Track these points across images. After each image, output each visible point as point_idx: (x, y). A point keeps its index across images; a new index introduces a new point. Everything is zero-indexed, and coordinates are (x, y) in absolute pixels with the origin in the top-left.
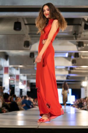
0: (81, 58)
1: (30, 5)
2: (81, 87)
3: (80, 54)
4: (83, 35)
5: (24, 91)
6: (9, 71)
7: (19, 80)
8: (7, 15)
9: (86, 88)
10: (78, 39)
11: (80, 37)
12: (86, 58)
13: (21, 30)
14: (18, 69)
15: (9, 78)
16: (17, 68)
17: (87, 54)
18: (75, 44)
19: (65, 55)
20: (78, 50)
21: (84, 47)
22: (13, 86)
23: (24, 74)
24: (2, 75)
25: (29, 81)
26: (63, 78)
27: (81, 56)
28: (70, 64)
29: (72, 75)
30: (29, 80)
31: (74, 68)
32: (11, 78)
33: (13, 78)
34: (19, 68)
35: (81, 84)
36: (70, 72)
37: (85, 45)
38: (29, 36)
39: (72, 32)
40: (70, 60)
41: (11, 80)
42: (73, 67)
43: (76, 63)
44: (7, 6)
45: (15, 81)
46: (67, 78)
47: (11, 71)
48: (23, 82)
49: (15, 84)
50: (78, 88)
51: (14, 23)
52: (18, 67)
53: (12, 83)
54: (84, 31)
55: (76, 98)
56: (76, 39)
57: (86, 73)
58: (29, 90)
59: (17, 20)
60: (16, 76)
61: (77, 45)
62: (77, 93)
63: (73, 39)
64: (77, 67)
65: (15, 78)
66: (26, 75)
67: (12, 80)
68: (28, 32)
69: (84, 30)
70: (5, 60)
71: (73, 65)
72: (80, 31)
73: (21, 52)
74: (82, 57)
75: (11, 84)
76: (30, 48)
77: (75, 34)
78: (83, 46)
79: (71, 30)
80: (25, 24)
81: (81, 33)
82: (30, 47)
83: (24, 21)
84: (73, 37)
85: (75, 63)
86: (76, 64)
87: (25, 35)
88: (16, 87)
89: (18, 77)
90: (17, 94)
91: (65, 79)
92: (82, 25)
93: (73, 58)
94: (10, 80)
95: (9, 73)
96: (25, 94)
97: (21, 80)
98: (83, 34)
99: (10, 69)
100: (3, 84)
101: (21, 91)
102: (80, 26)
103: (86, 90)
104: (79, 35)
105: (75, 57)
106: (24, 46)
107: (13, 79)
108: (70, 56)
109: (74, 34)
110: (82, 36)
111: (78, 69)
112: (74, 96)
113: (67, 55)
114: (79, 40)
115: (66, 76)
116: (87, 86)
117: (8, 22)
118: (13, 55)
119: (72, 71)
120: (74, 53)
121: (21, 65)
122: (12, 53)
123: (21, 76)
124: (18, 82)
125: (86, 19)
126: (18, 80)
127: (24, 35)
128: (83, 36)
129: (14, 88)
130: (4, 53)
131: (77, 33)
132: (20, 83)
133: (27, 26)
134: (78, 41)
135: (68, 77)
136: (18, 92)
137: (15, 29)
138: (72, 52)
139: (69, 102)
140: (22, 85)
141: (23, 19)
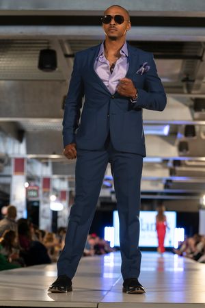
0: (200, 137)
2: (201, 207)
3: (197, 129)
5: (61, 217)
6: (27, 167)
7: (51, 190)
8: (21, 33)
10: (193, 92)
11: (199, 87)
13: (57, 69)
14: (47, 164)
15: (27, 185)
16: (44, 161)
18: (186, 105)
19: (162, 130)
20: (194, 119)
22: (36, 204)
23: (61, 176)
24: (10, 176)
26: (157, 185)
27: (200, 132)
28: (173, 152)
29: (177, 179)
30: (73, 189)
31: (184, 161)
32: (29, 185)
33: (36, 186)
34: (50, 162)
35: (199, 200)
36: (172, 172)
39: (180, 75)
40: (173, 144)
41: (31, 190)
42: (182, 159)
43: (187, 149)
44: (23, 11)
45: (41, 192)
46: (166, 186)
47: (32, 168)
48: (60, 194)
49: (41, 198)
50: (191, 208)
51: (39, 52)
52: (47, 159)
53: (34, 197)
55: (187, 234)
56: (189, 92)
59: (46, 45)
60: (41, 181)
61: (190, 107)
62: (188, 221)
63: (183, 93)
64: (190, 158)
65: (40, 185)
66: (66, 177)
67: (34, 190)
70: (17, 142)
71: (181, 154)
72: (199, 73)
73: (54, 123)
74: (203, 137)
75: (31, 199)
77: (188, 81)
79: (178, 71)
80: (67, 56)
81: (201, 78)
83: (63, 49)
84: (181, 87)
85: (185, 150)
86: (188, 152)
88: (42, 207)
89: (47, 182)
90: (45, 224)
91: (160, 188)
92: (204, 58)
93: (181, 137)
94: (28, 190)
95: (25, 174)
97: (54, 190)
99: (28, 163)
100: (12, 198)
102: (199, 61)
104: (197, 82)
105: (186, 134)
107: (35, 188)
108: (173, 132)
109: (183, 81)
110: (204, 86)
111: (193, 163)
112: (182, 230)
113: (166, 131)
114: (196, 94)
115: (164, 181)
117: (25, 50)
118: (35, 129)
119: (178, 169)
120: (184, 126)
121: (54, 154)
122: (34, 124)
123: (54, 179)
124: (47, 194)
126: (46, 190)
127: (63, 81)
129: (37, 208)
130: (15, 124)
131: (190, 78)
132: (53, 198)
133: (71, 61)
134: (194, 96)
135: (168, 184)
136: (46, 218)
137: (42, 66)
138: (178, 123)
139: (170, 242)
140: (56, 201)
141: (61, 42)
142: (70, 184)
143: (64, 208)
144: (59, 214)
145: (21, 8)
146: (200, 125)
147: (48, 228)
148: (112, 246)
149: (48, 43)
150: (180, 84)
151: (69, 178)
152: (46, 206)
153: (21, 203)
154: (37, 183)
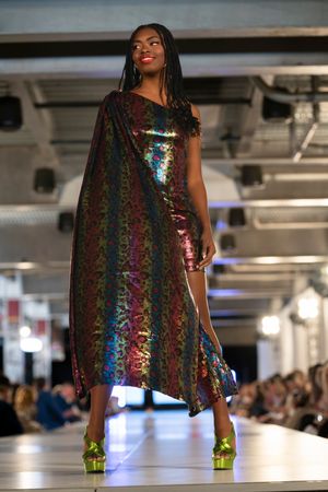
0: (253, 227)
2: (259, 336)
3: (248, 213)
4: (258, 141)
5: (39, 361)
7: (21, 319)
9: (275, 341)
10: (239, 155)
11: (247, 148)
12: (271, 226)
13: (23, 127)
14: (13, 278)
16: (9, 273)
17: (276, 212)
18: (228, 176)
20: (243, 199)
21: (262, 187)
23: (36, 296)
25: (57, 323)
27: (251, 219)
29: (221, 294)
30: (57, 316)
31: (229, 265)
34: (18, 275)
35: (255, 327)
37: (267, 177)
38: (52, 149)
39: (217, 130)
42: (226, 261)
43: (233, 246)
45: (5, 323)
48: (36, 325)
49: (6, 333)
52: (13, 270)
54: (261, 126)
56: (233, 156)
57: (275, 286)
58: (60, 356)
59: (4, 90)
60: (6, 304)
61: (236, 179)
63: (222, 157)
64: (240, 260)
65: (4, 311)
66: (45, 297)
68: (49, 136)
69: (261, 120)
71: (225, 253)
72: (247, 125)
73: (23, 213)
74: (258, 226)
76: (59, 195)
77: (230, 139)
78: (261, 182)
79: (213, 123)
80: (38, 106)
81: (251, 133)
82: (56, 191)
83: (31, 94)
84: (220, 149)
85: (229, 247)
86: (236, 251)
87: (35, 145)
88: (8, 347)
89: (14, 307)
92: (254, 102)
93: (223, 227)
96: (42, 370)
97: (27, 319)
98: (258, 135)
101: (29, 359)
102: (246, 107)
103: (277, 349)
104: (244, 140)
105: (231, 223)
106: (36, 188)
109: (223, 139)
110: (257, 146)
111: (245, 268)
114: (243, 159)
116: (279, 334)
119: (221, 278)
120: (226, 212)
121: (24, 260)
123: (25, 302)
124: (15, 326)
125: (269, 81)
126: (14, 319)
127: (33, 147)
128: (260, 144)
131: (235, 134)
132: (25, 331)
133: (45, 113)
134: (241, 162)
136: (15, 363)
138: (217, 205)
140: (30, 336)
141: (28, 84)
142: (53, 307)
143: (44, 346)
144: (35, 357)
146: (254, 208)
148: (121, 404)
149: (7, 87)
150: (219, 143)
151: (49, 300)
152: (14, 345)
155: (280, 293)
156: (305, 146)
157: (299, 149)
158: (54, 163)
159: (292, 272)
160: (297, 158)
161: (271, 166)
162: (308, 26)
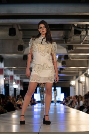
1: (25, 12)
5: (17, 90)
6: (4, 72)
7: (13, 80)
8: (2, 22)
9: (74, 87)
10: (68, 43)
11: (70, 41)
12: (74, 59)
13: (16, 35)
14: (12, 71)
15: (4, 79)
17: (75, 56)
18: (65, 48)
21: (73, 50)
22: (7, 85)
25: (22, 81)
27: (70, 57)
28: (60, 65)
29: (61, 75)
31: (64, 68)
32: (5, 79)
34: (13, 70)
35: (69, 83)
36: (59, 73)
37: (74, 48)
38: (22, 40)
39: (63, 36)
40: (60, 62)
43: (65, 64)
45: (10, 81)
47: (6, 72)
48: (17, 81)
49: (10, 83)
50: (67, 86)
51: (9, 29)
53: (7, 83)
54: (73, 36)
55: (65, 95)
56: (66, 43)
57: (74, 73)
58: (22, 89)
59: (12, 26)
60: (10, 76)
61: (66, 48)
62: (66, 91)
63: (64, 43)
64: (66, 67)
65: (9, 78)
67: (7, 81)
68: (22, 37)
69: (74, 34)
70: (0, 62)
71: (63, 66)
73: (14, 55)
74: (71, 59)
76: (24, 51)
80: (19, 30)
81: (71, 37)
82: (23, 50)
83: (18, 27)
86: (66, 65)
87: (18, 39)
88: (10, 87)
89: (12, 77)
90: (11, 93)
92: (72, 30)
93: (63, 59)
94: (5, 81)
95: (4, 74)
96: (18, 93)
97: (15, 80)
99: (5, 70)
102: (70, 31)
104: (69, 39)
105: (65, 59)
106: (18, 50)
108: (60, 58)
109: (64, 39)
110: (72, 40)
111: (67, 69)
112: (63, 94)
116: (75, 85)
117: (3, 28)
118: (7, 58)
119: (61, 71)
120: (64, 56)
121: (15, 67)
122: (7, 56)
123: (14, 76)
124: (12, 82)
125: (76, 25)
126: (12, 80)
128: (73, 40)
129: (8, 87)
132: (14, 83)
133: (21, 32)
137: (10, 34)
138: (62, 54)
139: (59, 99)
140: (15, 84)
141: (17, 25)
142: (21, 78)
143: (19, 87)
144: (17, 89)
145: (2, 13)
146: (70, 55)
147: (12, 95)
148: (37, 101)
151: (20, 76)
152: (12, 86)
153: (2, 85)
154: (8, 78)
155: (75, 75)
156: (84, 41)
157: (82, 41)
158: (23, 44)
159: (79, 70)
160: (82, 44)
161: (75, 45)
162: (87, 13)
